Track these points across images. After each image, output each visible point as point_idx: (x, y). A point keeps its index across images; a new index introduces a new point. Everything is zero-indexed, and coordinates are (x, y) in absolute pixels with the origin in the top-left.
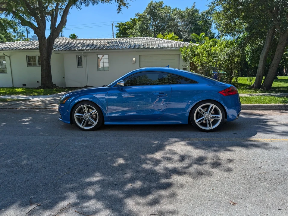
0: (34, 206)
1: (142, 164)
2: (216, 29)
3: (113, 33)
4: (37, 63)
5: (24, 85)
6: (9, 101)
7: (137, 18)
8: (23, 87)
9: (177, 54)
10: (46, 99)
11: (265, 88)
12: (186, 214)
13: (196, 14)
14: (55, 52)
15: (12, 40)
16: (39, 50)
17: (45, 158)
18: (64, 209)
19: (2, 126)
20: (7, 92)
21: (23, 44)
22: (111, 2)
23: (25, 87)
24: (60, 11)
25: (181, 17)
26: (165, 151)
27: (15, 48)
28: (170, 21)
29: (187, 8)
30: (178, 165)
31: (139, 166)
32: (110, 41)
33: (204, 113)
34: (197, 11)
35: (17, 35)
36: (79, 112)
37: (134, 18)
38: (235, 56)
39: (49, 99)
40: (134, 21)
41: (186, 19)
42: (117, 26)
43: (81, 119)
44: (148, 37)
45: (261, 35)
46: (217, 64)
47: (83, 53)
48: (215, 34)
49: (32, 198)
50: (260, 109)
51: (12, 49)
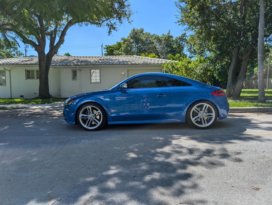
0: (54, 201)
1: (154, 157)
2: (188, 51)
3: (102, 53)
4: (35, 76)
5: (22, 96)
6: (9, 109)
7: (122, 41)
8: (21, 98)
9: (160, 70)
10: (44, 107)
11: (235, 97)
12: (215, 201)
13: (171, 39)
14: (52, 67)
15: (12, 57)
16: (38, 65)
17: (55, 155)
18: (87, 202)
19: (6, 129)
20: (6, 102)
21: (23, 60)
22: (103, 26)
23: (22, 98)
24: (58, 32)
25: (159, 41)
26: (172, 146)
27: (16, 63)
28: (150, 44)
29: (163, 35)
30: (189, 157)
31: (152, 159)
32: (101, 58)
33: (199, 112)
34: (172, 37)
35: (17, 53)
36: (83, 113)
37: (119, 42)
38: (208, 71)
39: (47, 107)
40: (119, 44)
41: (163, 43)
42: (105, 48)
43: (85, 119)
44: (134, 56)
45: (229, 54)
46: (193, 77)
47: (78, 68)
48: (187, 55)
49: (50, 192)
50: (238, 111)
51: (13, 64)
